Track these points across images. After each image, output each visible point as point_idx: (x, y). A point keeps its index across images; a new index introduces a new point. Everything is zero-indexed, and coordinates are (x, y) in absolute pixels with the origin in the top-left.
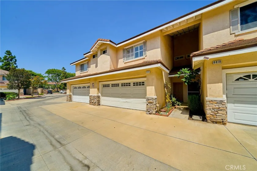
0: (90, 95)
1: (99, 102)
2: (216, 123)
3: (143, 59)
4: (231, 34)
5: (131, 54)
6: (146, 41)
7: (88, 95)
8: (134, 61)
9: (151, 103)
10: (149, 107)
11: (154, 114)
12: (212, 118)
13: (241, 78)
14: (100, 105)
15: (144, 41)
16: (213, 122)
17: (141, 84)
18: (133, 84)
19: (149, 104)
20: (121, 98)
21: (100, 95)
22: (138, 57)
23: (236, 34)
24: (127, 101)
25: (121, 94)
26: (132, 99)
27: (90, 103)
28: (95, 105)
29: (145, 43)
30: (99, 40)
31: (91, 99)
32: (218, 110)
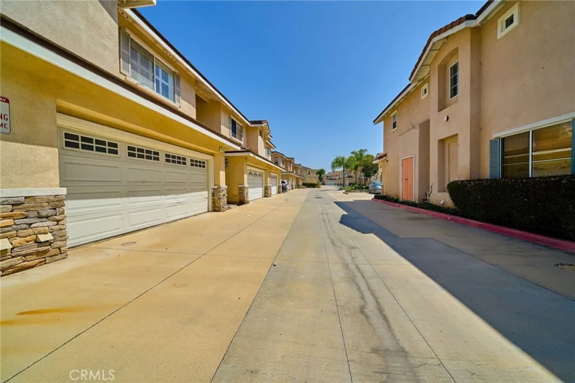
5: (140, 66)
6: (180, 76)
9: (224, 195)
10: (223, 201)
15: (177, 71)
17: (202, 164)
20: (165, 195)
24: (179, 200)
25: (165, 185)
26: (189, 194)
28: (41, 263)
29: (177, 78)
32: (247, 193)
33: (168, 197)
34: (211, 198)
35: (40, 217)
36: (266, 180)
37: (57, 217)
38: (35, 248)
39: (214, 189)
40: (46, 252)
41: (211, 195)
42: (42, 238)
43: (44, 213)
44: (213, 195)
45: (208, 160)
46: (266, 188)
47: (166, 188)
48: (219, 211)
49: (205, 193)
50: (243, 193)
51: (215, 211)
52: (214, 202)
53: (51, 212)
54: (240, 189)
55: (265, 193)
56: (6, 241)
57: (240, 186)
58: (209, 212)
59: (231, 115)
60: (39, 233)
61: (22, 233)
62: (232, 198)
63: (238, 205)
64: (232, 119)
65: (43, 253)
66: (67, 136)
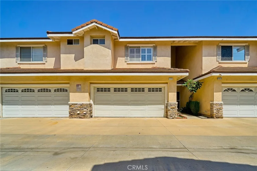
0: (69, 103)
1: (92, 113)
2: (218, 118)
3: (152, 64)
4: (217, 61)
5: (135, 54)
6: (157, 46)
7: (67, 104)
8: (141, 64)
9: (174, 108)
10: (172, 112)
11: (176, 118)
12: (217, 115)
13: (226, 90)
14: (92, 117)
15: (154, 45)
16: (217, 118)
17: (158, 90)
18: (148, 90)
19: (171, 110)
21: (92, 102)
22: (145, 60)
23: (220, 62)
27: (72, 115)
28: (84, 118)
29: (155, 48)
30: (94, 22)
31: (75, 108)
32: (219, 110)
34: (165, 109)
35: (84, 108)
39: (167, 104)
41: (165, 107)
42: (84, 113)
45: (164, 87)
49: (162, 106)
50: (213, 108)
51: (167, 117)
52: (166, 112)
54: (211, 105)
56: (79, 112)
57: (211, 102)
58: (164, 117)
59: (220, 44)
60: (84, 111)
61: (82, 111)
62: (207, 111)
63: (208, 118)
64: (222, 46)
65: (84, 116)
66: (97, 89)
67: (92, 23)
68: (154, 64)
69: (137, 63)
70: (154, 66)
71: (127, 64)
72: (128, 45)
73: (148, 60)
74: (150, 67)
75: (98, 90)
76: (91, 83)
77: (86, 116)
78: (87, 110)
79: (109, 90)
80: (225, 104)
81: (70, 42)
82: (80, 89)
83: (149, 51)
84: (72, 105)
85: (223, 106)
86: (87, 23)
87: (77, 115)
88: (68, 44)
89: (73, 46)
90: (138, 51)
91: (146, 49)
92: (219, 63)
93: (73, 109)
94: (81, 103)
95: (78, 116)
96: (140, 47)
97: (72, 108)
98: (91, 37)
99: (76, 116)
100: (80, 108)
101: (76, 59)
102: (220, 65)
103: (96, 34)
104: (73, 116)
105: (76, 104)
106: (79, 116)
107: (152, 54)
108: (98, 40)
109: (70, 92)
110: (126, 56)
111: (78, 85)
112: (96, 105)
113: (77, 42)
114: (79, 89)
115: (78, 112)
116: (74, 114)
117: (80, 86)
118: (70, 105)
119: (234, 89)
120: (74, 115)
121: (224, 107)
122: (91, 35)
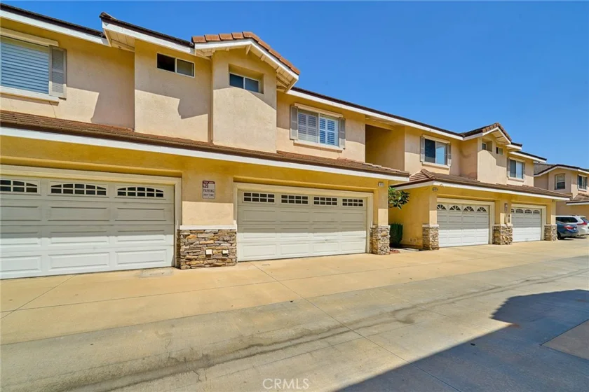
0: (182, 227)
2: (435, 249)
4: (420, 161)
6: (346, 119)
8: (320, 149)
9: (385, 236)
10: (382, 243)
12: (433, 245)
17: (358, 203)
18: (342, 202)
19: (382, 239)
20: (313, 232)
21: (235, 226)
22: (325, 142)
24: (328, 238)
25: (312, 224)
26: (340, 233)
27: (190, 260)
28: (224, 265)
29: (342, 122)
30: (252, 38)
31: (198, 242)
32: (435, 236)
33: (315, 234)
34: (369, 238)
35: (224, 241)
36: (497, 216)
37: (231, 242)
38: (221, 257)
39: (372, 228)
40: (225, 260)
41: (369, 235)
42: (225, 252)
43: (225, 239)
44: (371, 236)
45: (367, 198)
46: (496, 230)
47: (314, 227)
48: (376, 253)
49: (363, 233)
50: (427, 235)
51: (373, 253)
52: (372, 243)
53: (228, 238)
54: (424, 229)
55: (494, 237)
56: (211, 250)
57: (424, 226)
58: (366, 253)
59: (424, 136)
60: (223, 249)
61: (217, 248)
62: (415, 240)
63: (420, 250)
64: (426, 140)
65: (224, 260)
66: (246, 194)
67: (246, 38)
68: (341, 152)
69: (310, 145)
70: (342, 156)
71: (295, 144)
72: (296, 105)
73: (329, 143)
74: (334, 156)
75: (248, 197)
76: (236, 181)
77: (228, 260)
78: (232, 244)
79: (271, 198)
80: (442, 228)
81: (166, 63)
82: (212, 193)
83: (331, 127)
84: (191, 233)
85: (439, 231)
86: (235, 36)
87: (204, 260)
88: (158, 67)
89: (176, 77)
90: (313, 122)
91: (327, 120)
92: (423, 165)
93: (192, 244)
94: (215, 227)
95: (206, 262)
96: (317, 114)
97: (190, 241)
98: (230, 68)
99: (202, 262)
100: (212, 241)
101: (184, 113)
102: (424, 167)
103: (242, 65)
104: (193, 262)
105: (203, 232)
106: (209, 261)
107: (336, 132)
108: (242, 78)
109: (185, 200)
110: (292, 126)
111: (205, 183)
112: (243, 232)
113: (188, 67)
114: (208, 192)
115: (209, 252)
116: (196, 257)
117: (211, 186)
118: (186, 233)
119: (444, 205)
120: (196, 260)
121: (441, 232)
122: (231, 63)
